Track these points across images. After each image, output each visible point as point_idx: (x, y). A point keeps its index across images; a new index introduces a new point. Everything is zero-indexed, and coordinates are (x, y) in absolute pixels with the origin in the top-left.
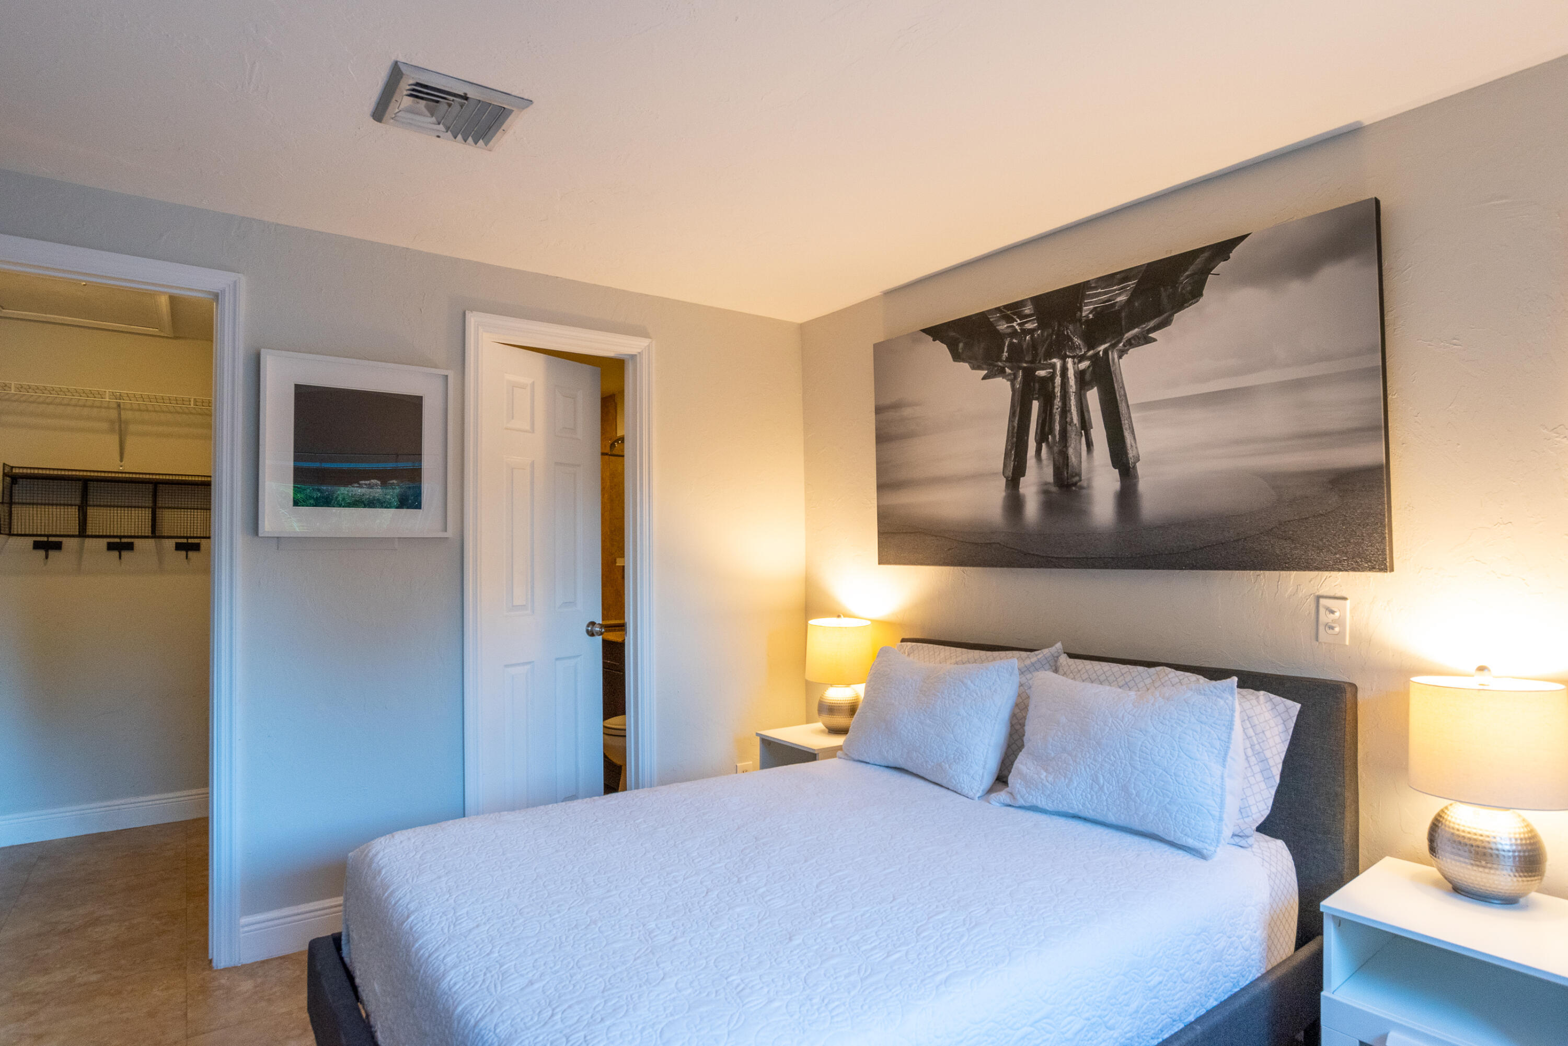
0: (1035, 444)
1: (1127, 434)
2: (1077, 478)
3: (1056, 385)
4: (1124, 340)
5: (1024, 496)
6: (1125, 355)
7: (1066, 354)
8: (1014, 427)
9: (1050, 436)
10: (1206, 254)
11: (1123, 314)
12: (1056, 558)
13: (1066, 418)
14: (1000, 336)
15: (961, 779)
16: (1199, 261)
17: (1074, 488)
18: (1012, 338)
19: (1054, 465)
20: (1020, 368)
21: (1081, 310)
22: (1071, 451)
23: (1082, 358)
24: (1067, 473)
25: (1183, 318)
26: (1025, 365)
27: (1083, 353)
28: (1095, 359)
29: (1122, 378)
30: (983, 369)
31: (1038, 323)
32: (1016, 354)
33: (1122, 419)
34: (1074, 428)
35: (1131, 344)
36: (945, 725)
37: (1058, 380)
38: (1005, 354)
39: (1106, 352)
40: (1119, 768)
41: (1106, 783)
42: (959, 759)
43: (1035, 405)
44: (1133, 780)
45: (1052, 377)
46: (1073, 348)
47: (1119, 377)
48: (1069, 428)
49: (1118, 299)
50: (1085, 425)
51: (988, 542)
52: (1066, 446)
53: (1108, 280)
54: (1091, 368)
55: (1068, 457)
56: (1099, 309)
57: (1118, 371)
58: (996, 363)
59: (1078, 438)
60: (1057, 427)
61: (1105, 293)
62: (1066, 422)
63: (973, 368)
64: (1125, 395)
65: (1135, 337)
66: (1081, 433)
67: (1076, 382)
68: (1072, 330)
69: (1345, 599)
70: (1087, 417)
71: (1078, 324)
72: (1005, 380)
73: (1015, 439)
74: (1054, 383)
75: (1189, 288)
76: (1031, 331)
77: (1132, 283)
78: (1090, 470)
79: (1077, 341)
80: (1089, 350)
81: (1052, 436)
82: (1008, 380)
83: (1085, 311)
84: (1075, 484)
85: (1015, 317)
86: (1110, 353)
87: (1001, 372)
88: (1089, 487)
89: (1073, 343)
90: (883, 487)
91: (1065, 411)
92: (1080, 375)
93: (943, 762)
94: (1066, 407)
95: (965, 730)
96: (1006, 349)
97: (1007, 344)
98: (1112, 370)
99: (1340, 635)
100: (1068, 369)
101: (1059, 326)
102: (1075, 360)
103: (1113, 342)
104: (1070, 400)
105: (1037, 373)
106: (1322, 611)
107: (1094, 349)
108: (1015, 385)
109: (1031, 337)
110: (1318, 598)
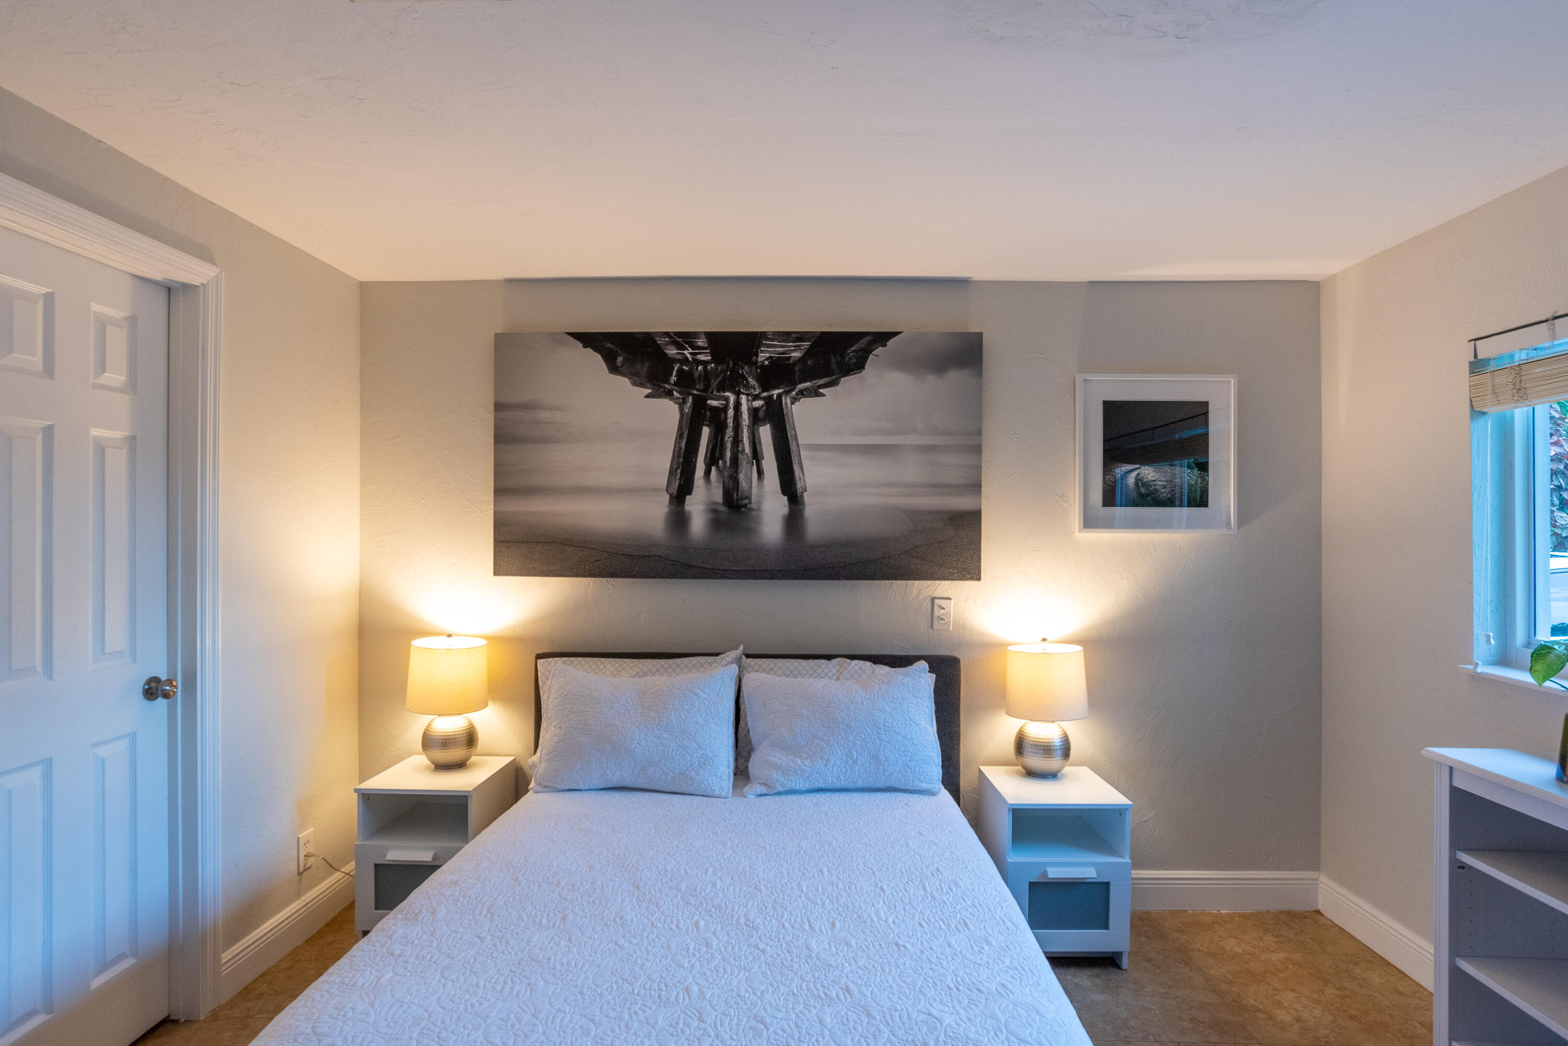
0: (704, 467)
1: (796, 468)
2: (746, 501)
3: (729, 416)
4: (797, 390)
5: (690, 513)
6: (797, 403)
7: (740, 390)
8: (680, 449)
9: (720, 461)
10: (870, 338)
11: (797, 368)
12: (723, 570)
13: (738, 447)
14: (671, 361)
15: (711, 782)
16: (863, 342)
17: (743, 509)
18: (682, 364)
19: (724, 487)
20: (690, 394)
21: (757, 356)
22: (741, 477)
23: (756, 397)
24: (737, 496)
25: (848, 382)
26: (695, 392)
27: (757, 393)
28: (769, 400)
29: (793, 421)
30: (646, 388)
31: (711, 356)
32: (685, 381)
33: (792, 455)
34: (745, 457)
35: (802, 394)
36: (686, 736)
37: (731, 412)
38: (673, 378)
39: (779, 396)
40: (869, 742)
41: (859, 757)
42: (705, 764)
43: (706, 431)
44: (882, 750)
45: (725, 409)
46: (747, 386)
47: (791, 420)
48: (740, 456)
49: (792, 355)
50: (757, 455)
51: (647, 554)
52: (737, 472)
53: (786, 336)
54: (765, 408)
55: (738, 482)
56: (774, 358)
57: (790, 414)
58: (663, 385)
59: (749, 466)
60: (728, 454)
61: (782, 346)
62: (738, 451)
63: (635, 384)
64: (796, 436)
65: (806, 389)
66: (753, 462)
67: (750, 417)
68: (748, 371)
69: (949, 599)
70: (758, 449)
71: (754, 368)
72: (671, 403)
73: (681, 460)
74: (726, 414)
75: (855, 360)
76: (704, 363)
77: (807, 345)
78: (760, 495)
79: (752, 381)
80: (763, 391)
81: (722, 461)
82: (676, 403)
83: (761, 357)
84: (745, 506)
85: (687, 346)
86: (783, 398)
87: (669, 394)
88: (759, 509)
89: (748, 383)
90: (500, 491)
91: (737, 441)
92: (754, 412)
94: (738, 438)
95: (707, 737)
96: (674, 374)
97: (676, 369)
98: (785, 412)
99: (948, 624)
100: (741, 404)
101: (734, 364)
102: (750, 398)
103: (787, 389)
104: (743, 432)
105: (709, 402)
106: (936, 608)
107: (768, 392)
108: (683, 409)
109: (703, 368)
110: (933, 599)
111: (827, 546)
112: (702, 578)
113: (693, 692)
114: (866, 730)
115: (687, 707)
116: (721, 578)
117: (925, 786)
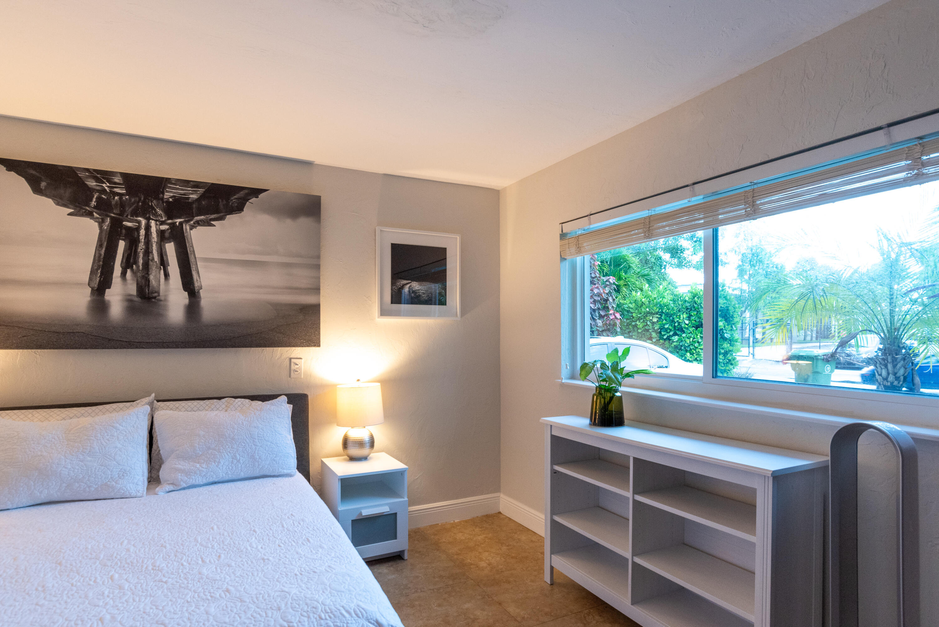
0: (121, 269)
1: (194, 273)
2: (156, 294)
3: (141, 234)
4: (194, 221)
6: (195, 229)
7: (149, 217)
9: (134, 266)
10: (246, 191)
11: (194, 206)
13: (148, 256)
14: (91, 191)
15: (129, 488)
16: (241, 194)
17: (153, 300)
18: (101, 194)
19: (137, 284)
20: (108, 216)
21: (163, 195)
22: (151, 277)
23: (162, 223)
24: (148, 290)
25: (231, 219)
26: (113, 215)
27: (163, 220)
28: (173, 225)
29: (192, 241)
30: (70, 208)
31: (126, 190)
32: (104, 206)
33: (191, 264)
34: (154, 264)
35: (198, 223)
36: (107, 457)
37: (142, 232)
38: (93, 203)
39: (181, 223)
41: (241, 458)
42: (123, 475)
43: (122, 244)
45: (138, 229)
46: (156, 214)
47: (190, 240)
48: (151, 263)
49: (191, 196)
50: (163, 263)
52: (148, 274)
53: (186, 183)
54: (170, 231)
55: (149, 281)
56: (177, 197)
57: (189, 236)
58: (84, 207)
59: (158, 270)
60: (141, 261)
61: (182, 190)
62: (149, 259)
63: (58, 204)
64: (194, 251)
65: (201, 220)
66: (161, 268)
67: (158, 236)
68: (156, 204)
69: (301, 358)
70: (165, 259)
71: (161, 202)
72: (92, 221)
73: (101, 263)
74: (139, 233)
75: (236, 205)
76: (120, 195)
77: (201, 191)
78: (167, 290)
79: (159, 212)
80: (169, 219)
81: (136, 266)
82: (96, 221)
83: (166, 195)
84: (155, 298)
85: (105, 181)
86: (184, 225)
87: (90, 214)
88: (166, 300)
89: (156, 212)
91: (147, 252)
92: (161, 234)
93: (109, 481)
94: (148, 250)
95: (124, 456)
96: (94, 200)
97: (95, 197)
98: (185, 235)
99: (300, 374)
100: (151, 227)
101: (145, 199)
102: (158, 223)
103: (187, 219)
104: (152, 246)
105: (124, 223)
106: (292, 364)
107: (172, 220)
108: (102, 226)
109: (119, 198)
110: (290, 359)
111: (217, 325)
112: (120, 348)
113: (113, 427)
114: (246, 440)
115: (108, 437)
116: (137, 348)
117: (286, 471)
